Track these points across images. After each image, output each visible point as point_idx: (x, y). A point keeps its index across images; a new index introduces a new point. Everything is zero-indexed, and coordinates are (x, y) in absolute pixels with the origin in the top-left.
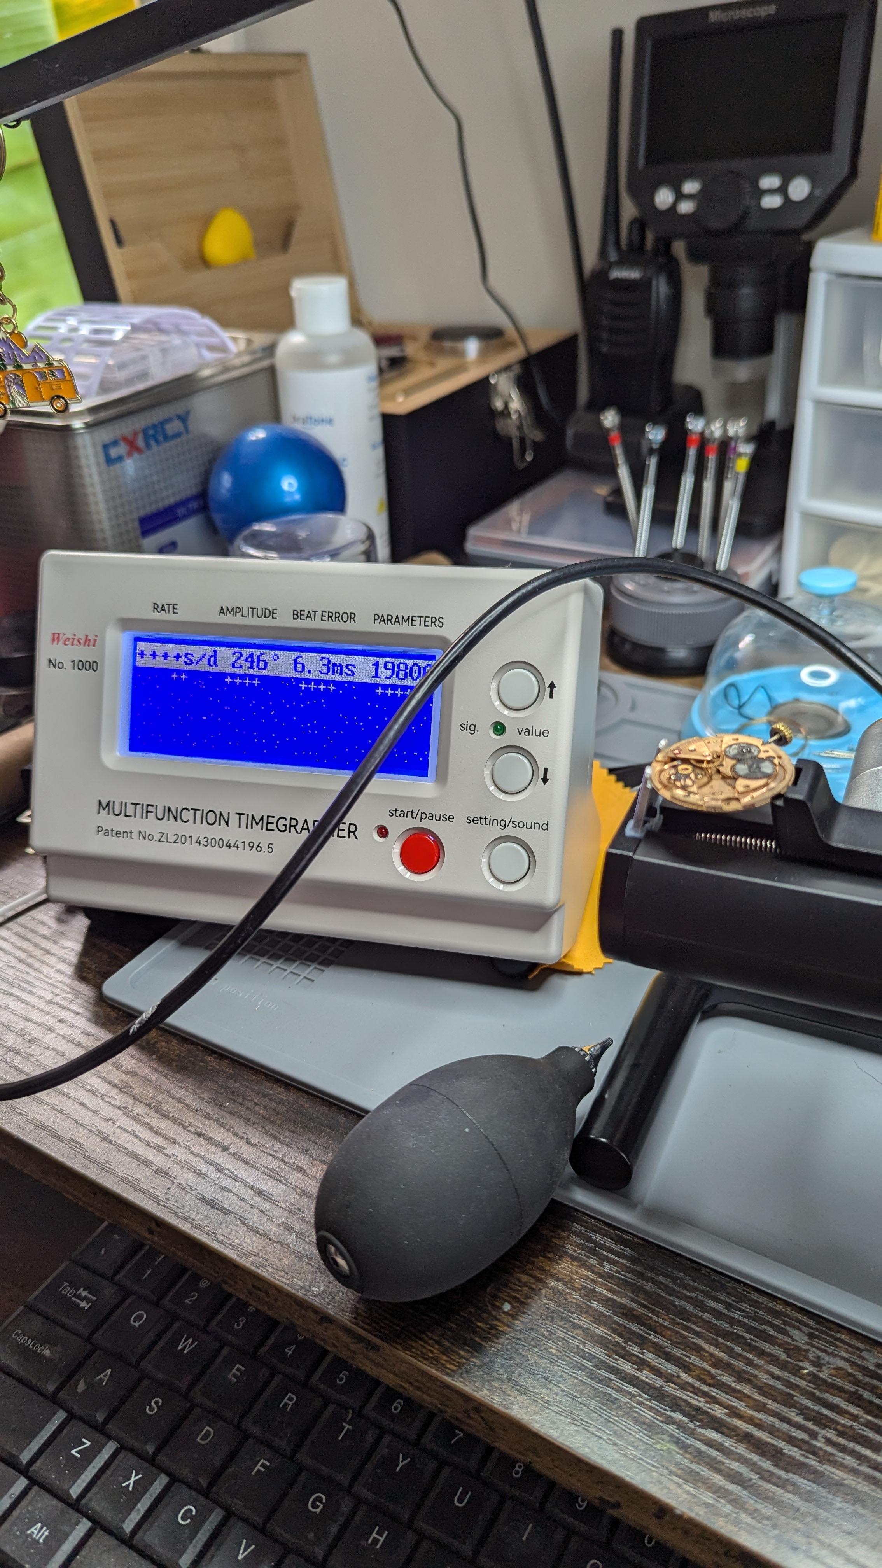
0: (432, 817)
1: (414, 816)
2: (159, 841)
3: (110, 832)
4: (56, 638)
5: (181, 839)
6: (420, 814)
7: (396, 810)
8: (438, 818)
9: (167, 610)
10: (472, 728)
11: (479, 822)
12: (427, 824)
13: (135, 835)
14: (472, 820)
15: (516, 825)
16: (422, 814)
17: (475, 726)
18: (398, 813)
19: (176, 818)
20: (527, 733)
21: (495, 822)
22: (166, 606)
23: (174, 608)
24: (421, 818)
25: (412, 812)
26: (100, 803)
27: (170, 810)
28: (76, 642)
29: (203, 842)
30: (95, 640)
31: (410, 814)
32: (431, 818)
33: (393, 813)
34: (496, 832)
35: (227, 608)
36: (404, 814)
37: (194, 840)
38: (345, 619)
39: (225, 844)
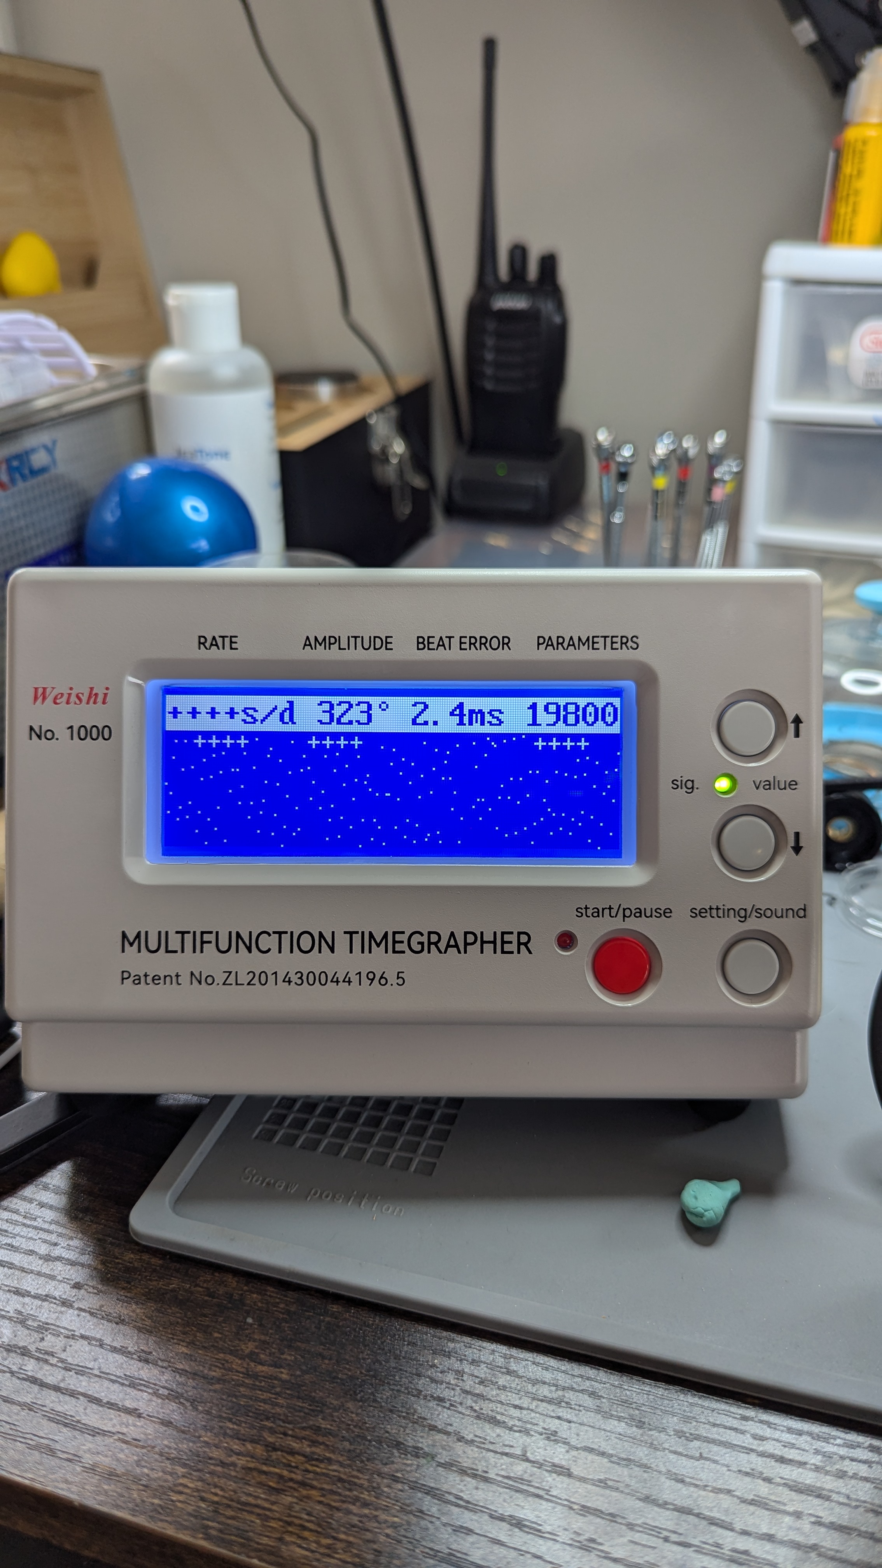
0: (640, 913)
1: (613, 914)
2: (224, 984)
3: (143, 979)
4: (40, 695)
5: (260, 978)
6: (621, 910)
7: (586, 908)
8: (648, 914)
9: (220, 644)
10: (689, 784)
11: (708, 915)
12: (633, 924)
13: (185, 979)
14: (697, 913)
15: (761, 914)
16: (624, 910)
17: (693, 781)
18: (589, 912)
19: (249, 949)
20: (768, 787)
21: (732, 912)
22: (220, 641)
23: (231, 642)
24: (624, 916)
25: (610, 908)
26: (124, 936)
27: (238, 935)
28: (73, 698)
29: (295, 979)
30: (106, 695)
31: (607, 912)
32: (638, 915)
33: (582, 912)
34: (733, 927)
35: (316, 638)
36: (597, 913)
37: (280, 978)
38: (495, 645)
39: (329, 979)
